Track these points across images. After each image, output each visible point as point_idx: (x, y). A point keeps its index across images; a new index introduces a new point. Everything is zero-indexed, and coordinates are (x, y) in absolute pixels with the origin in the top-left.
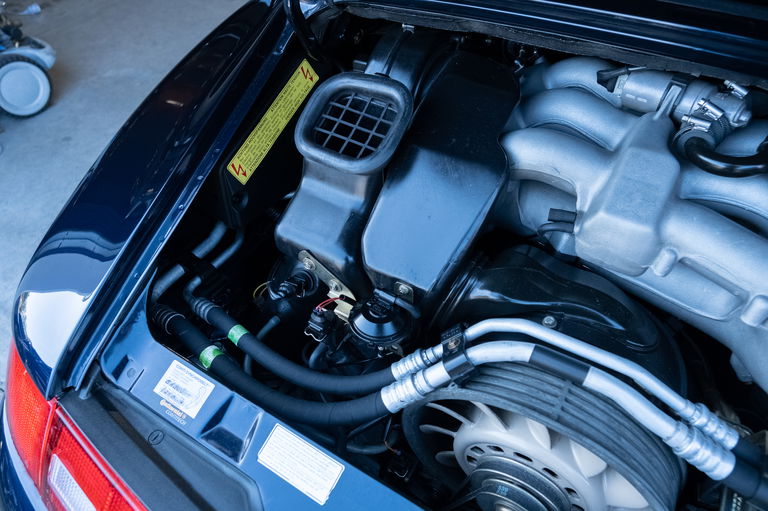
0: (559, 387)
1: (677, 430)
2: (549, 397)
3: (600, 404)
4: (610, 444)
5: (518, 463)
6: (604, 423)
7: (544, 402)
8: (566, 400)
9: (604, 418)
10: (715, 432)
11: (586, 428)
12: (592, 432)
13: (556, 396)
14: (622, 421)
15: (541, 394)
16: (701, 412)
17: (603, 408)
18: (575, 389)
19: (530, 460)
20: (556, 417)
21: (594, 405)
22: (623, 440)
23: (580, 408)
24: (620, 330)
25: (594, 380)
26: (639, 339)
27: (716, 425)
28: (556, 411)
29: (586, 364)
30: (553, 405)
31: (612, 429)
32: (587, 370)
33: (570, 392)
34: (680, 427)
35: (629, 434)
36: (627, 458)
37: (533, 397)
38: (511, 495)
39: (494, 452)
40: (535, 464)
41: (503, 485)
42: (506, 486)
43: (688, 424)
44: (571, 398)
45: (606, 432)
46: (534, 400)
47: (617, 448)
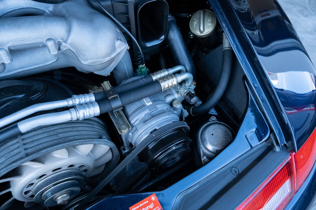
0: (18, 142)
1: (71, 113)
2: (16, 151)
3: (40, 131)
4: (56, 142)
5: (43, 180)
6: (46, 137)
7: (15, 155)
8: (24, 144)
9: (45, 135)
10: (85, 100)
11: (41, 147)
12: (45, 145)
13: (19, 147)
14: (54, 129)
15: (12, 153)
16: (74, 99)
17: (41, 132)
18: (24, 137)
19: (45, 175)
20: (25, 155)
21: (38, 134)
22: (60, 135)
23: (33, 141)
24: (24, 96)
25: (23, 127)
26: (36, 92)
27: (83, 98)
28: (23, 153)
29: (14, 125)
30: (20, 152)
31: (51, 136)
32: (17, 126)
33: (23, 140)
34: (71, 111)
35: (60, 131)
36: (66, 140)
37: (9, 158)
38: (53, 192)
39: (32, 187)
40: (48, 174)
41: (47, 193)
42: (49, 192)
43: (73, 107)
44: (25, 142)
45: (51, 139)
46: (11, 159)
47: (60, 140)
